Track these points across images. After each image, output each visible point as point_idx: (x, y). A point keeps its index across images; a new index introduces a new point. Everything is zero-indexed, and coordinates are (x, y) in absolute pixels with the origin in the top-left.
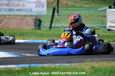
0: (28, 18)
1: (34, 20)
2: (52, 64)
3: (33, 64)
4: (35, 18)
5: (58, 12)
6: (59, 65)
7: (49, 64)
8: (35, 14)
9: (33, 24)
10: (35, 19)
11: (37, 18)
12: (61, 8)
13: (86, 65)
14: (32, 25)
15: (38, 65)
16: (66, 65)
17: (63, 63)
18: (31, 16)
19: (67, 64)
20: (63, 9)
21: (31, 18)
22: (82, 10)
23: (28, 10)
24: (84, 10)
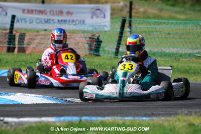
0: (79, 35)
1: (88, 39)
3: (86, 116)
4: (90, 35)
5: (130, 25)
6: (131, 120)
8: (90, 29)
9: (87, 46)
10: (90, 38)
11: (93, 35)
12: (136, 19)
13: (179, 120)
14: (85, 49)
16: (143, 120)
17: (138, 115)
18: (84, 32)
19: (144, 118)
20: (138, 22)
21: (82, 35)
22: (172, 23)
23: (77, 22)
24: (177, 23)
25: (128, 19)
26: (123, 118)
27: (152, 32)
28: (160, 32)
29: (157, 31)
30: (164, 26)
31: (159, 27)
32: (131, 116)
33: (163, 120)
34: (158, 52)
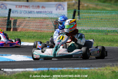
0: (48, 20)
1: (54, 22)
2: (72, 68)
3: (52, 67)
4: (55, 20)
5: (79, 14)
6: (78, 69)
7: (68, 68)
8: (55, 16)
10: (55, 22)
11: (57, 20)
12: (82, 11)
13: (107, 69)
14: (52, 28)
15: (56, 69)
16: (85, 69)
17: (83, 67)
18: (51, 18)
19: (86, 68)
20: (83, 12)
21: (50, 20)
22: (103, 12)
23: (48, 12)
24: (106, 13)
25: (77, 10)
26: (74, 69)
27: (92, 18)
28: (96, 18)
29: (94, 17)
30: (99, 14)
31: (95, 15)
32: (79, 67)
34: (95, 30)
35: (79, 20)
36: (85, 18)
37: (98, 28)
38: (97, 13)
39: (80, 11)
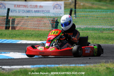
0: (46, 19)
1: (51, 21)
2: (68, 65)
3: (49, 64)
4: (52, 19)
5: (75, 13)
7: (64, 65)
8: (52, 15)
9: (50, 25)
10: (52, 21)
11: (54, 19)
12: (78, 9)
13: (102, 66)
14: (49, 27)
15: (53, 66)
16: (81, 66)
17: (78, 64)
18: (49, 17)
19: (82, 65)
20: (80, 11)
21: (48, 19)
22: (99, 11)
23: (46, 11)
24: (101, 11)
25: (74, 9)
26: (69, 65)
27: (87, 16)
28: (92, 16)
29: (90, 16)
30: (94, 13)
31: (91, 14)
32: (74, 64)
33: (92, 66)
34: (91, 28)
35: (76, 19)
36: (81, 17)
37: (94, 27)
38: (93, 11)
39: (77, 10)
